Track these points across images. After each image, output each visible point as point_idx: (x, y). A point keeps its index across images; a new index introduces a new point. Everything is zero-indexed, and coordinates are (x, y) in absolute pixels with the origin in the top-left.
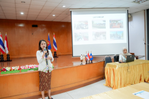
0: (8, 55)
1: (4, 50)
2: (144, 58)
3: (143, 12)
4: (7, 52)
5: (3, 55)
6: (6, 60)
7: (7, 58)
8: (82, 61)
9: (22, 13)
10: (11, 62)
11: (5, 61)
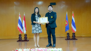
0: (26, 35)
1: (22, 30)
4: (25, 32)
5: (21, 35)
6: (24, 39)
7: (25, 38)
10: (28, 42)
11: (23, 41)
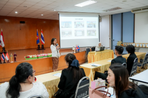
2: (109, 49)
3: (109, 17)
8: (73, 51)
9: (16, 12)
